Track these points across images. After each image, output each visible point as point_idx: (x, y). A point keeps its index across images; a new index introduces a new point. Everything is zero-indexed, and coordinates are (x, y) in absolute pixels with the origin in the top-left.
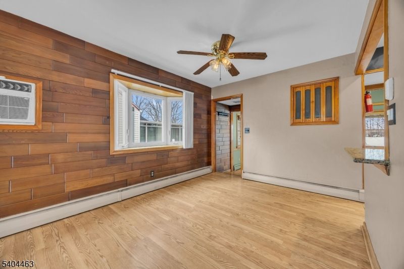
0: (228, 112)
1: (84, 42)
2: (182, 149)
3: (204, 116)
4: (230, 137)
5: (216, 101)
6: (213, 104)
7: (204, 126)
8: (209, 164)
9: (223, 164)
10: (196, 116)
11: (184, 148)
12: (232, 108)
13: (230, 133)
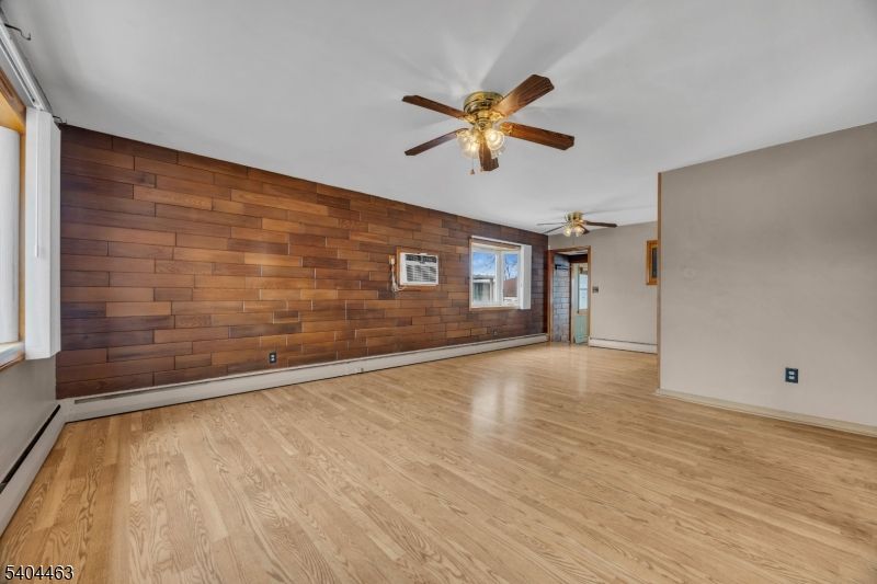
0: (567, 264)
1: (456, 216)
2: (519, 310)
3: (541, 272)
4: (570, 297)
5: (555, 252)
6: (550, 255)
7: (541, 284)
8: (545, 330)
9: (560, 333)
10: (534, 272)
11: (522, 308)
12: (572, 259)
13: (570, 292)
